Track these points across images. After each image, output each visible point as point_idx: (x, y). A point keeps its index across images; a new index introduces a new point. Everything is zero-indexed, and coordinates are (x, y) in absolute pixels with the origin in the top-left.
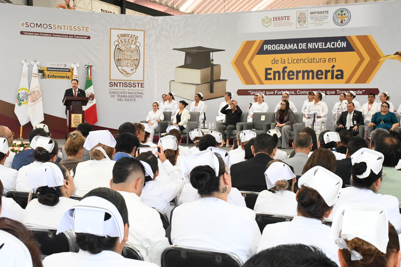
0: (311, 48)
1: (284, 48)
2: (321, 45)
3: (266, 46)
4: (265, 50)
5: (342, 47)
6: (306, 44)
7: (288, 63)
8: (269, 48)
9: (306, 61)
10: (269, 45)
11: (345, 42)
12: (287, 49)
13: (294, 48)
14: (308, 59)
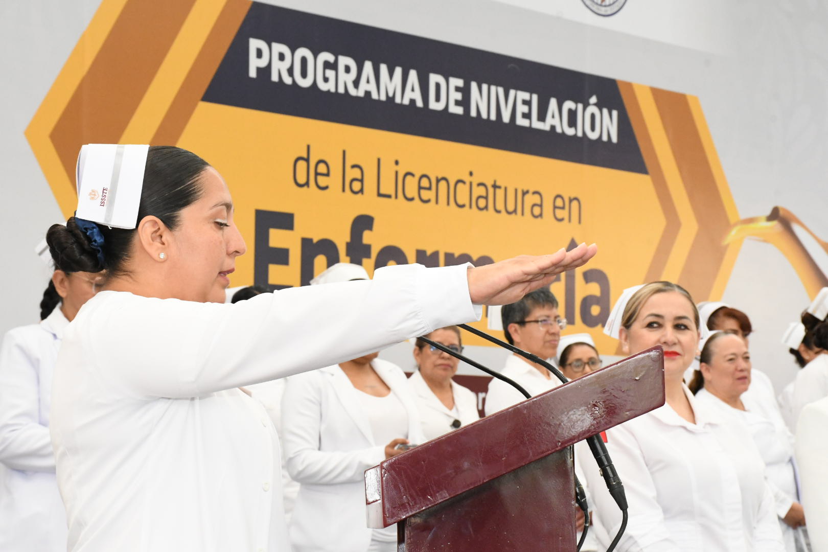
0: (484, 115)
1: (356, 83)
2: (525, 109)
3: (262, 44)
4: (253, 73)
5: (605, 138)
6: (460, 83)
7: (379, 195)
8: (277, 65)
9: (463, 194)
10: (278, 48)
11: (615, 113)
12: (375, 96)
13: (406, 102)
14: (471, 184)
